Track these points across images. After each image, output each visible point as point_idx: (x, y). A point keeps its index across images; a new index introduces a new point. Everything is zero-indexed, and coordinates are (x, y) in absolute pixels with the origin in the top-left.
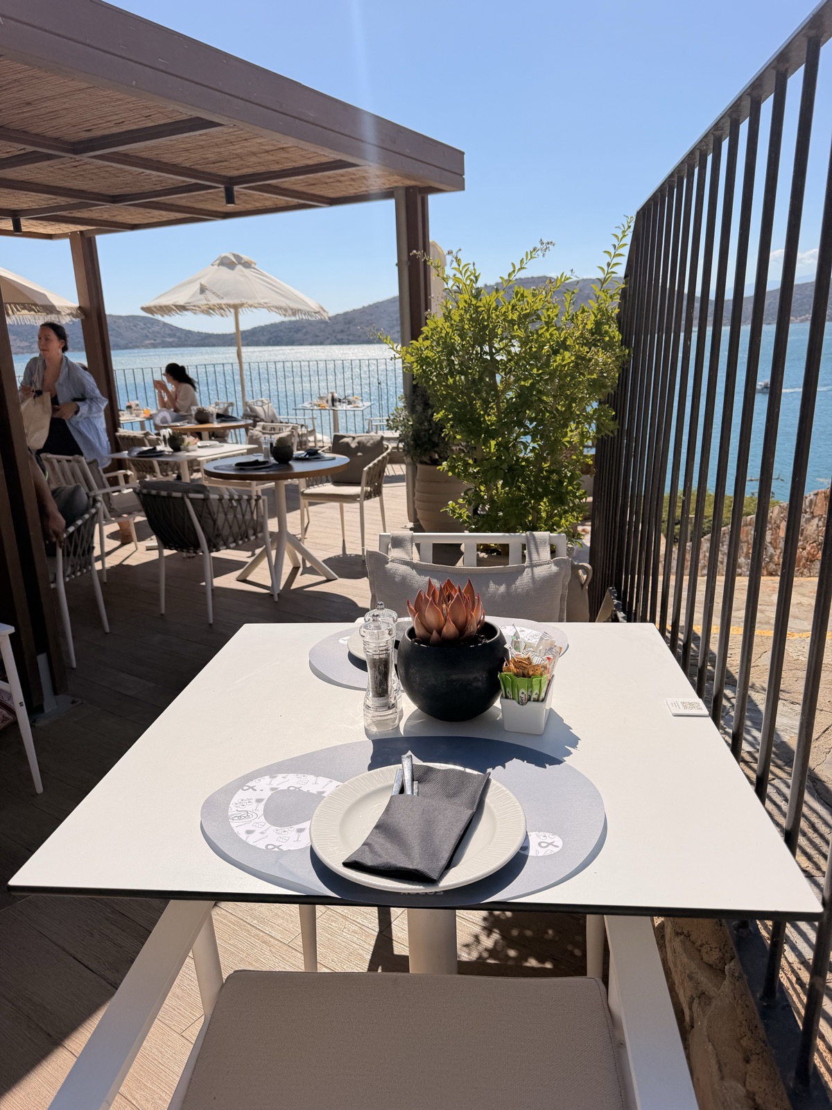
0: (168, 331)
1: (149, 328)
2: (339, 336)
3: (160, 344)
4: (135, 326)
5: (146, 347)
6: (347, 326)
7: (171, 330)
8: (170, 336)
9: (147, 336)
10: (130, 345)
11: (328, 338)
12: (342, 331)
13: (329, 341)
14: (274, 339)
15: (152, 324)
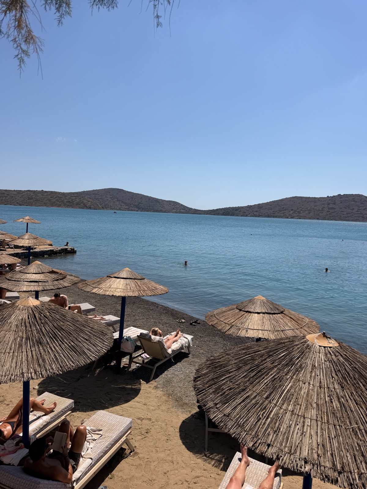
0: (183, 208)
1: (175, 206)
2: (255, 213)
3: (178, 212)
4: (170, 204)
5: (173, 212)
6: (259, 209)
7: (184, 207)
8: (183, 209)
9: (174, 208)
10: (167, 211)
11: (250, 213)
12: (257, 211)
13: (250, 215)
14: (226, 213)
15: (177, 204)
